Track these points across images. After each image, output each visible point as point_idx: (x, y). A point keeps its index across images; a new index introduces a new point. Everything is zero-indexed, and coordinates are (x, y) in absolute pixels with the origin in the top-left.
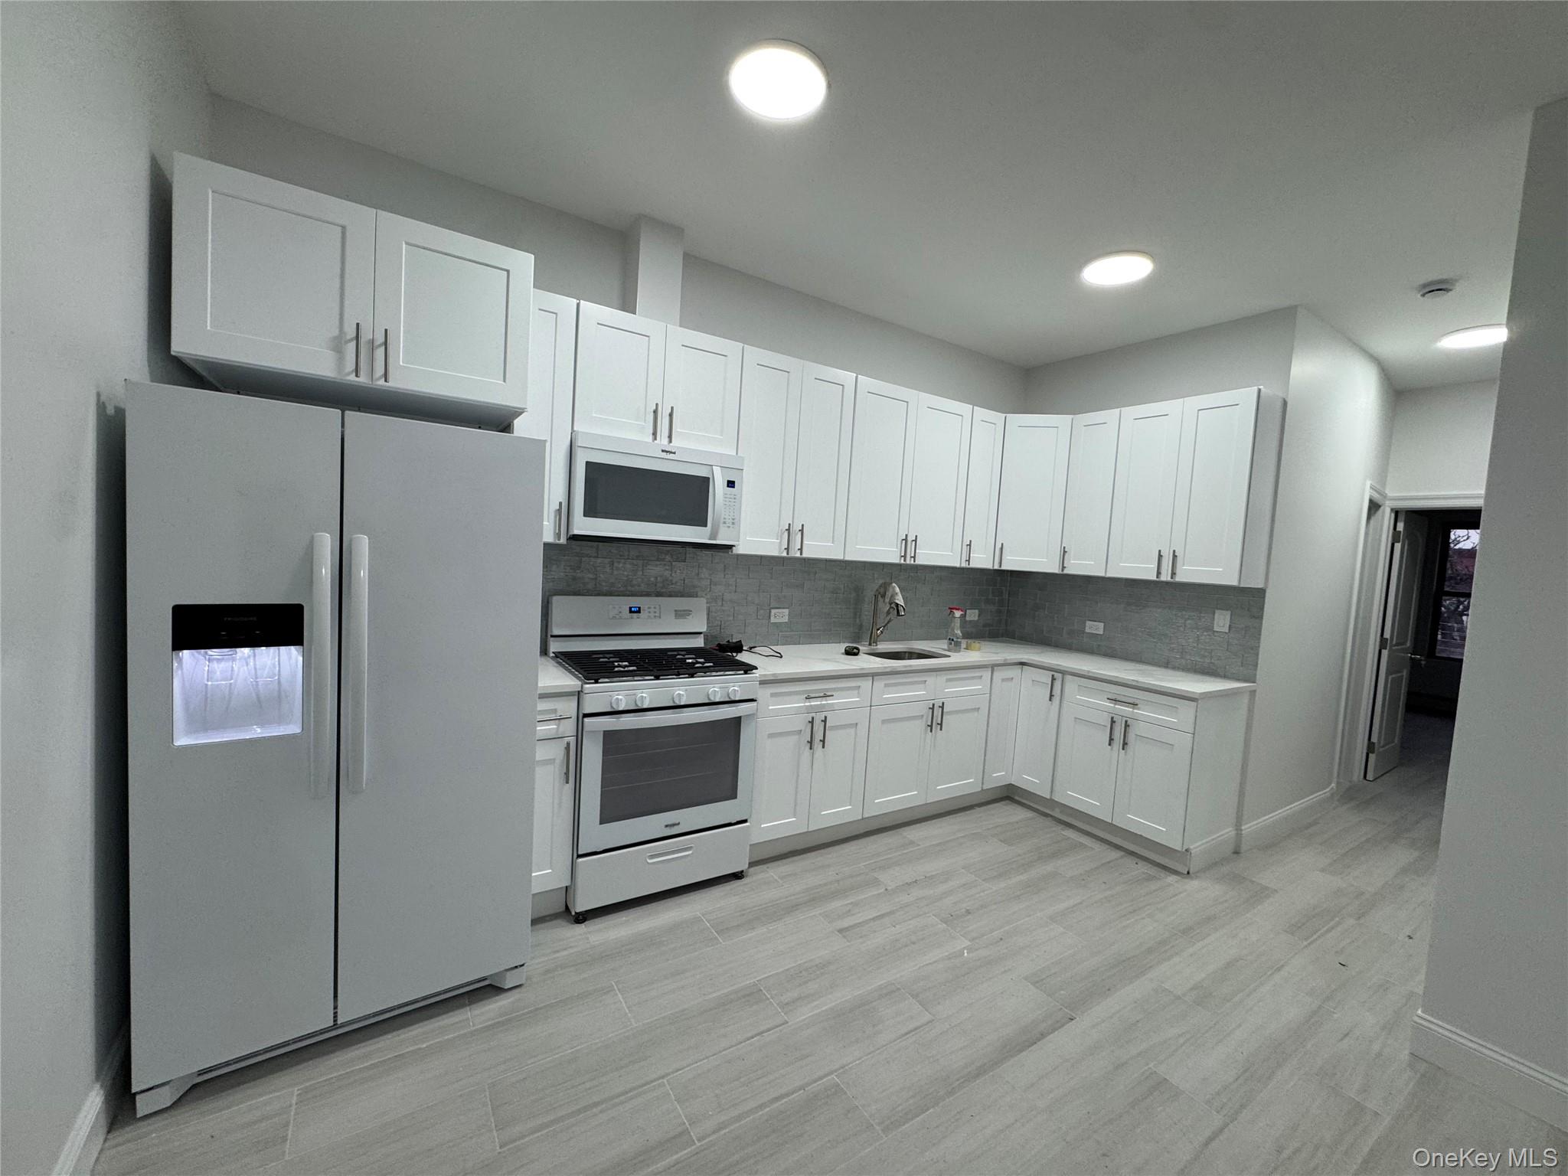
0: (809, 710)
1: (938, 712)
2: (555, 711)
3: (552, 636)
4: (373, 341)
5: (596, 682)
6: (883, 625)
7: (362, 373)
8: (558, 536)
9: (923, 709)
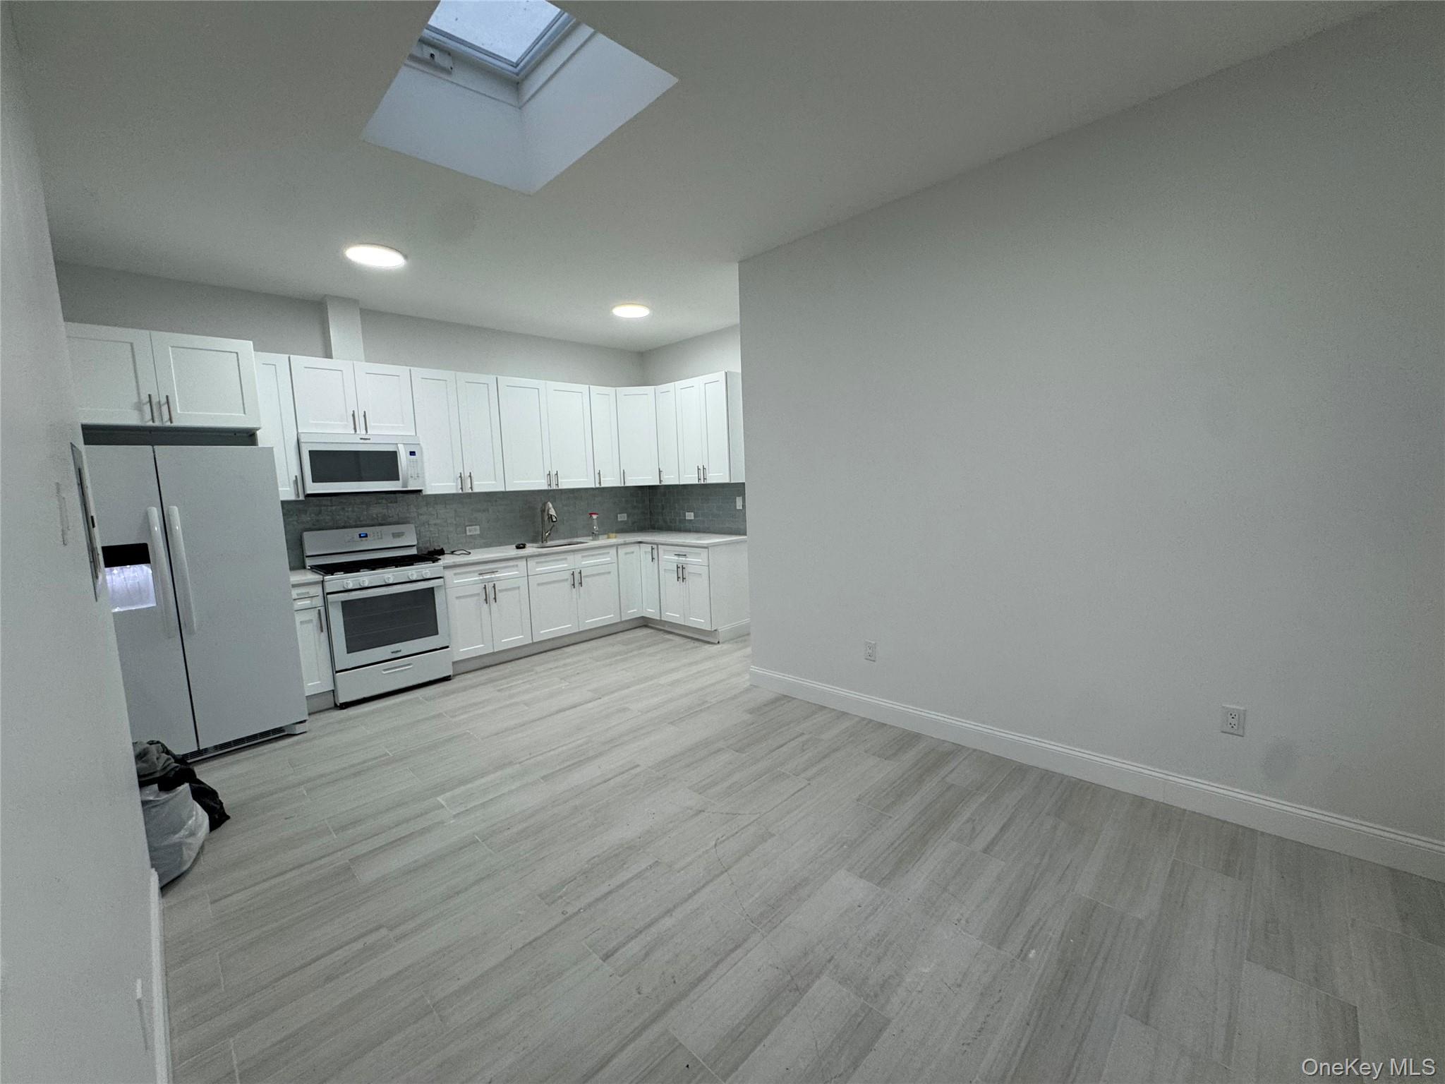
0: (482, 581)
1: (577, 576)
2: (308, 593)
3: (307, 557)
4: (159, 402)
5: (332, 575)
6: (549, 529)
7: (156, 419)
8: (298, 495)
9: (567, 575)
